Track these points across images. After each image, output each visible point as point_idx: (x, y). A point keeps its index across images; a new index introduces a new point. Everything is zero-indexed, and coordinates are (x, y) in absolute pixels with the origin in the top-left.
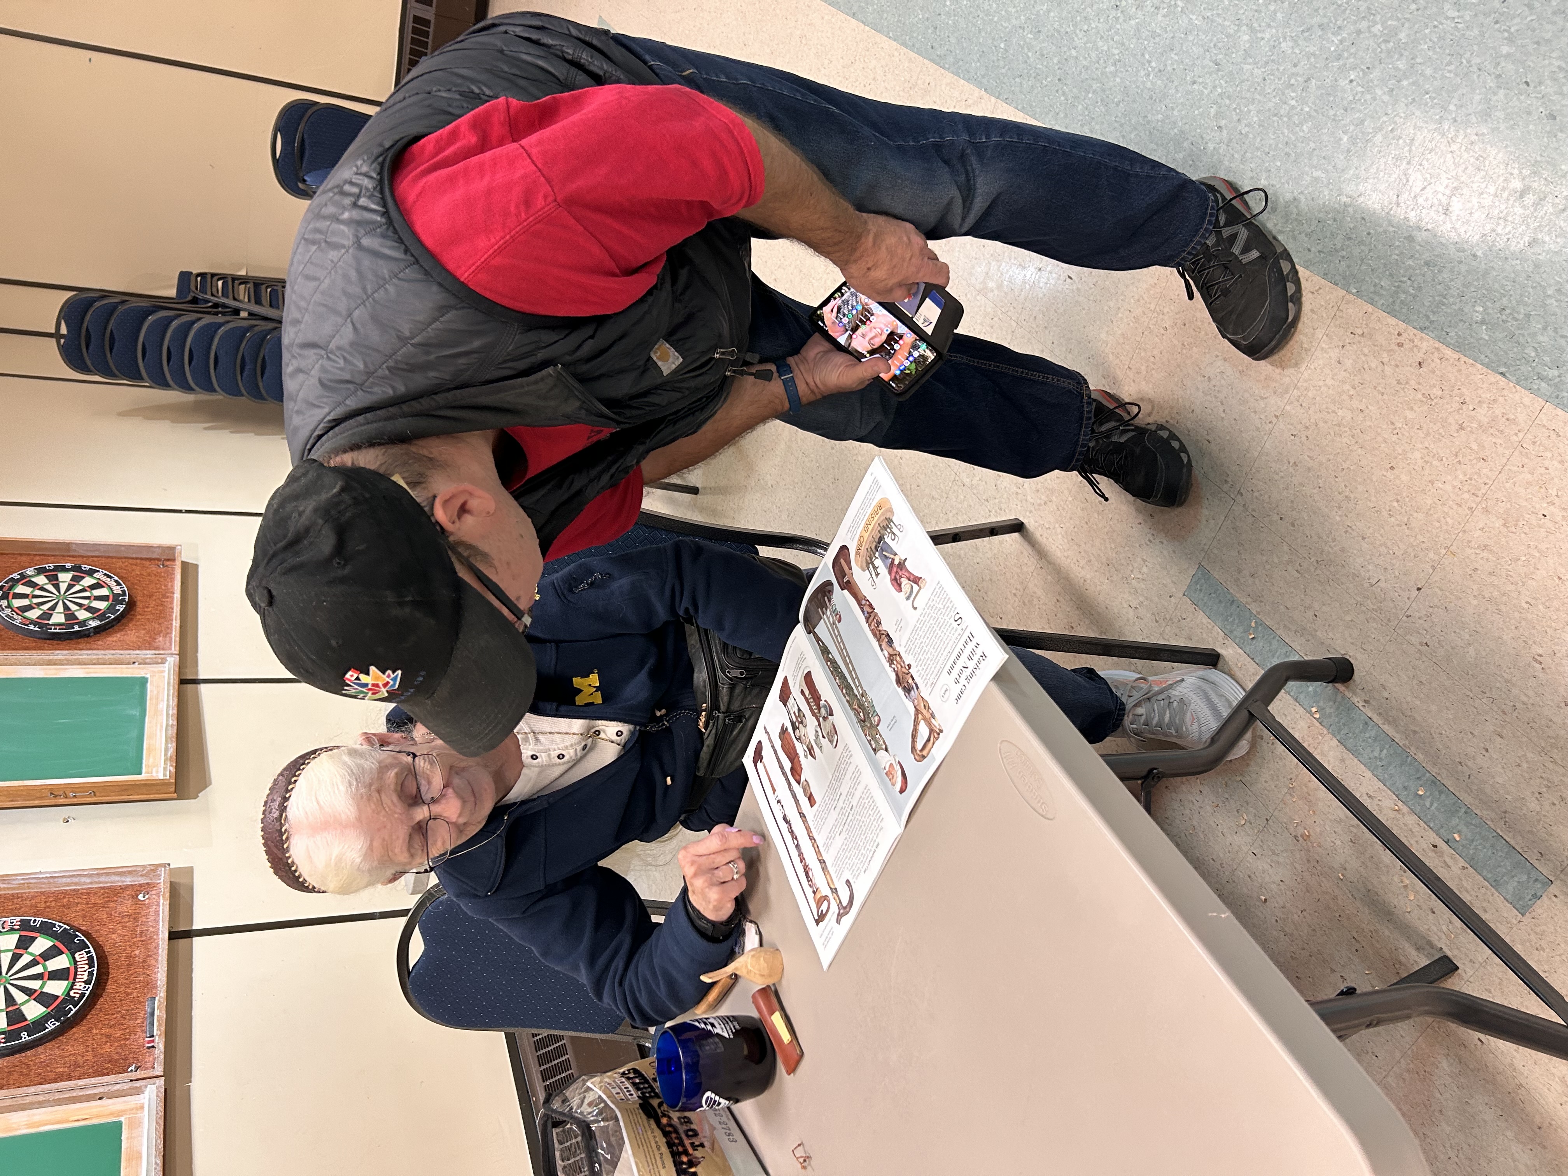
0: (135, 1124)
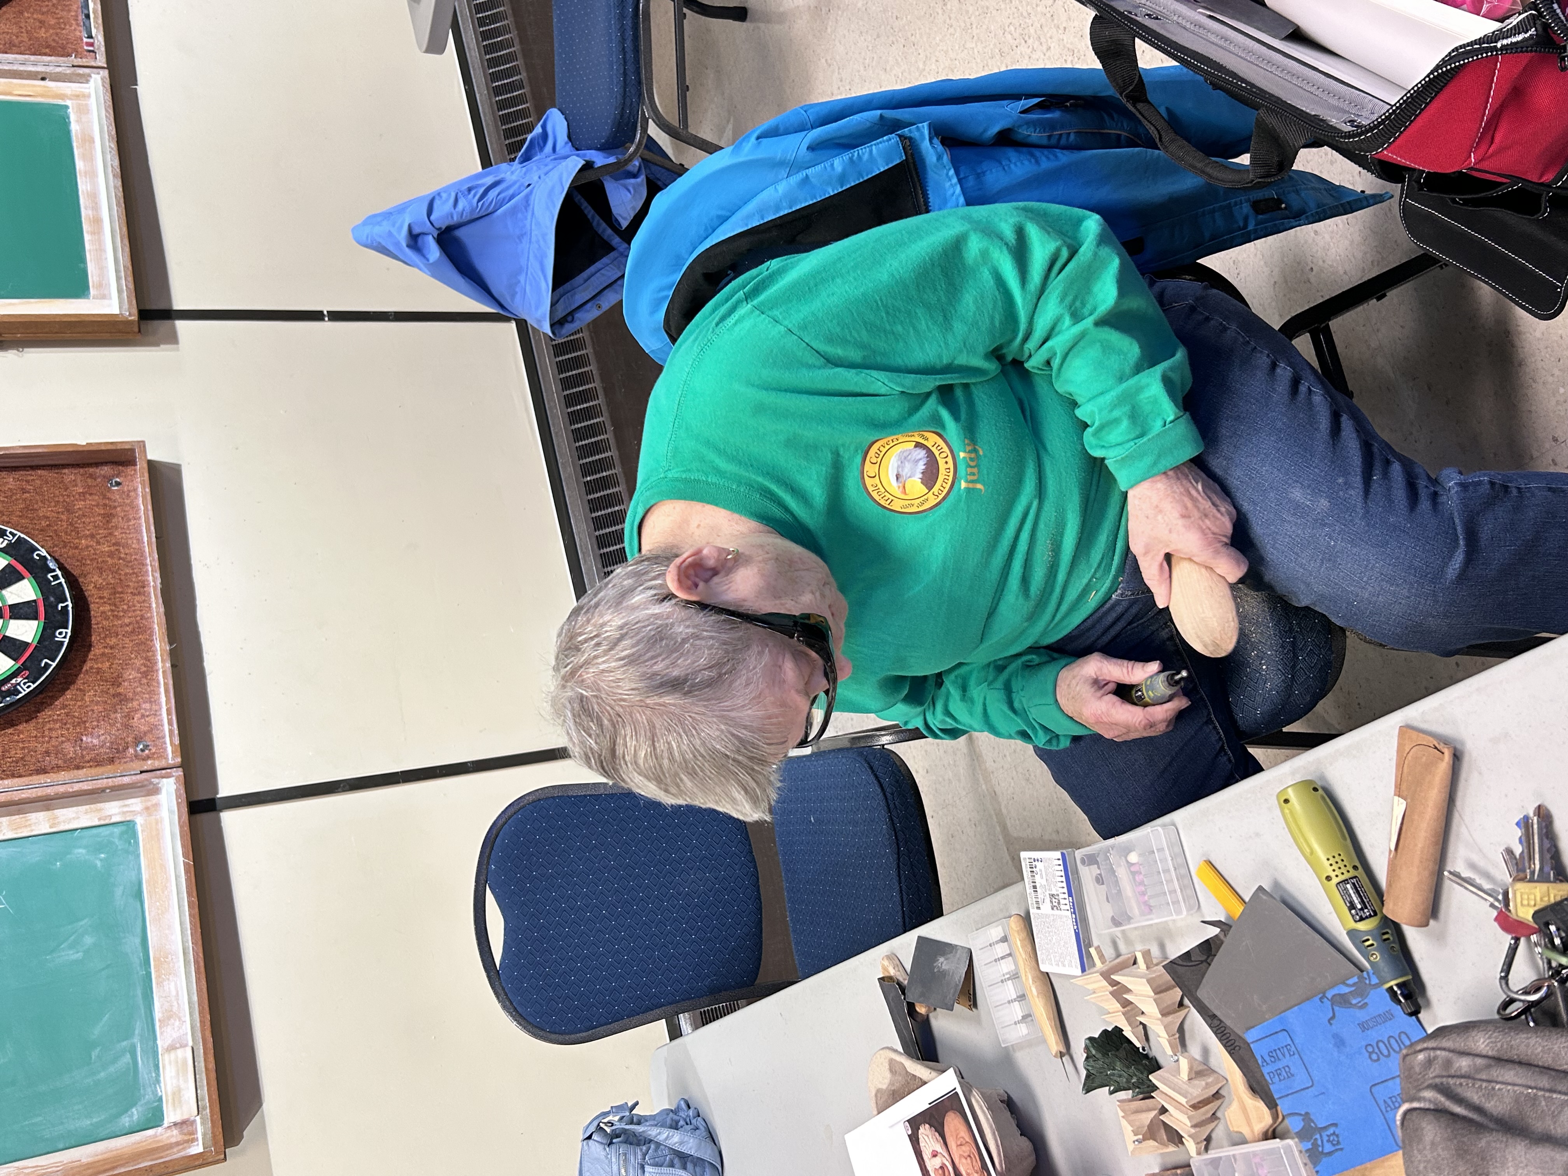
0: (83, 110)
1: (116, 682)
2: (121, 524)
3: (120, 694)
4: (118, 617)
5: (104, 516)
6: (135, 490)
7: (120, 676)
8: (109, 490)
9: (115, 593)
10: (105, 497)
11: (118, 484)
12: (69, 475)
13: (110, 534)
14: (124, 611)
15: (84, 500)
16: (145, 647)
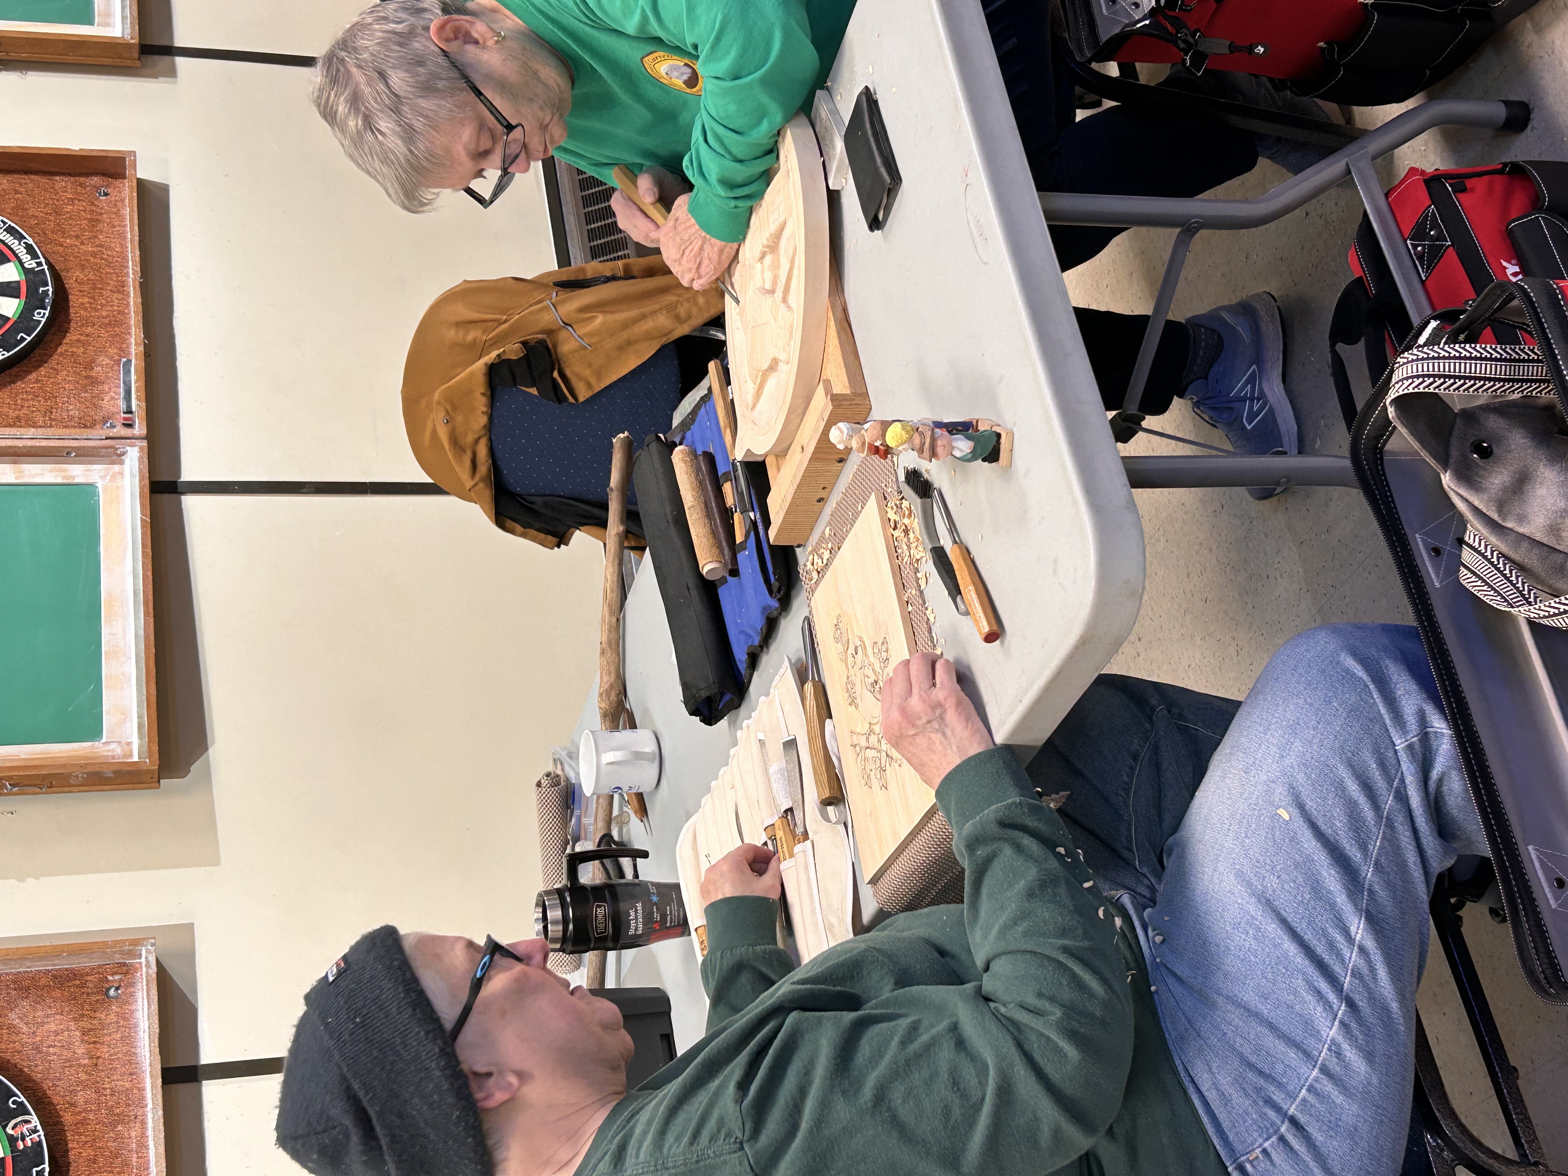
1: (90, 365)
2: (106, 228)
3: (92, 377)
4: (96, 310)
5: (90, 220)
6: (122, 201)
7: (93, 361)
8: (97, 198)
9: (94, 289)
10: (93, 204)
11: (106, 194)
12: (60, 182)
13: (96, 237)
14: (101, 304)
15: (73, 205)
16: (121, 339)
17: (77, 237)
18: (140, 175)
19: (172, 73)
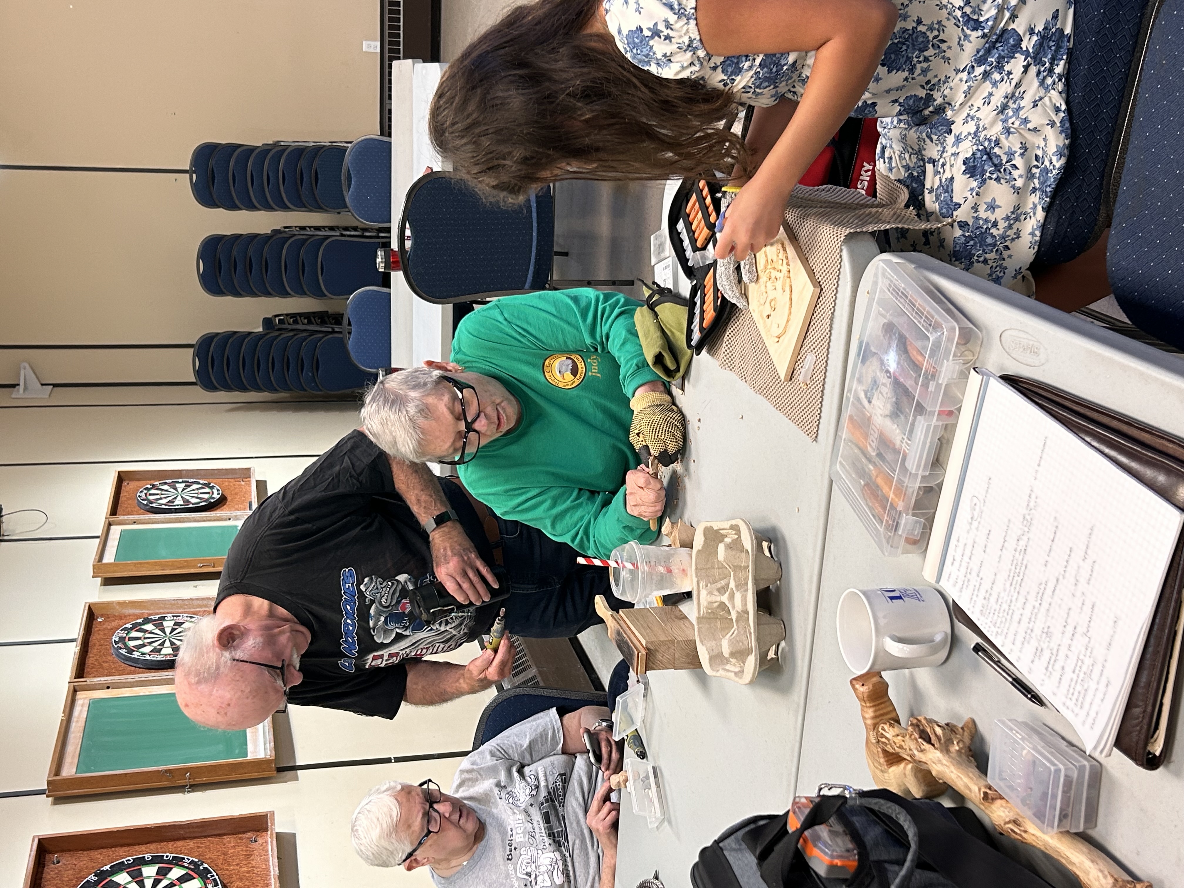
2: (256, 858)
5: (246, 855)
6: (267, 843)
8: (250, 844)
10: (247, 847)
11: (256, 841)
12: (227, 839)
13: (249, 863)
15: (235, 849)
17: (237, 865)
18: (278, 830)
19: (296, 778)
